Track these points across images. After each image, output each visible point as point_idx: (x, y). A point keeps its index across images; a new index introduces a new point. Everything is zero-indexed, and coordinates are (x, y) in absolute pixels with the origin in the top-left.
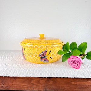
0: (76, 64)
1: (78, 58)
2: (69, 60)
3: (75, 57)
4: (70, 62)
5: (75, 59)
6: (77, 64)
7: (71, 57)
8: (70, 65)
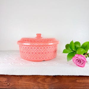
0: (81, 62)
1: (82, 57)
2: (74, 58)
3: (80, 56)
4: (75, 61)
7: (76, 56)
8: (75, 63)
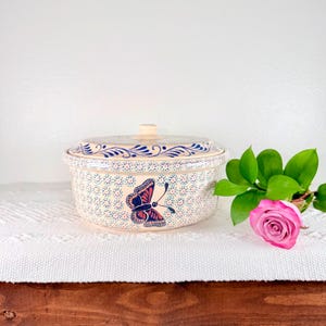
0: (280, 229)
1: (286, 210)
2: (254, 214)
3: (278, 206)
4: (258, 225)
5: (277, 212)
6: (285, 230)
7: (263, 205)
8: (257, 232)
